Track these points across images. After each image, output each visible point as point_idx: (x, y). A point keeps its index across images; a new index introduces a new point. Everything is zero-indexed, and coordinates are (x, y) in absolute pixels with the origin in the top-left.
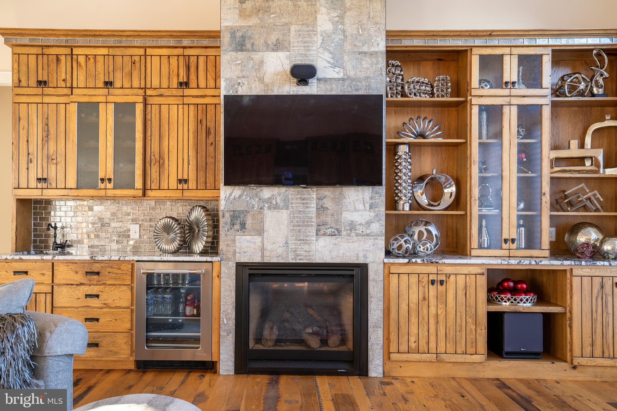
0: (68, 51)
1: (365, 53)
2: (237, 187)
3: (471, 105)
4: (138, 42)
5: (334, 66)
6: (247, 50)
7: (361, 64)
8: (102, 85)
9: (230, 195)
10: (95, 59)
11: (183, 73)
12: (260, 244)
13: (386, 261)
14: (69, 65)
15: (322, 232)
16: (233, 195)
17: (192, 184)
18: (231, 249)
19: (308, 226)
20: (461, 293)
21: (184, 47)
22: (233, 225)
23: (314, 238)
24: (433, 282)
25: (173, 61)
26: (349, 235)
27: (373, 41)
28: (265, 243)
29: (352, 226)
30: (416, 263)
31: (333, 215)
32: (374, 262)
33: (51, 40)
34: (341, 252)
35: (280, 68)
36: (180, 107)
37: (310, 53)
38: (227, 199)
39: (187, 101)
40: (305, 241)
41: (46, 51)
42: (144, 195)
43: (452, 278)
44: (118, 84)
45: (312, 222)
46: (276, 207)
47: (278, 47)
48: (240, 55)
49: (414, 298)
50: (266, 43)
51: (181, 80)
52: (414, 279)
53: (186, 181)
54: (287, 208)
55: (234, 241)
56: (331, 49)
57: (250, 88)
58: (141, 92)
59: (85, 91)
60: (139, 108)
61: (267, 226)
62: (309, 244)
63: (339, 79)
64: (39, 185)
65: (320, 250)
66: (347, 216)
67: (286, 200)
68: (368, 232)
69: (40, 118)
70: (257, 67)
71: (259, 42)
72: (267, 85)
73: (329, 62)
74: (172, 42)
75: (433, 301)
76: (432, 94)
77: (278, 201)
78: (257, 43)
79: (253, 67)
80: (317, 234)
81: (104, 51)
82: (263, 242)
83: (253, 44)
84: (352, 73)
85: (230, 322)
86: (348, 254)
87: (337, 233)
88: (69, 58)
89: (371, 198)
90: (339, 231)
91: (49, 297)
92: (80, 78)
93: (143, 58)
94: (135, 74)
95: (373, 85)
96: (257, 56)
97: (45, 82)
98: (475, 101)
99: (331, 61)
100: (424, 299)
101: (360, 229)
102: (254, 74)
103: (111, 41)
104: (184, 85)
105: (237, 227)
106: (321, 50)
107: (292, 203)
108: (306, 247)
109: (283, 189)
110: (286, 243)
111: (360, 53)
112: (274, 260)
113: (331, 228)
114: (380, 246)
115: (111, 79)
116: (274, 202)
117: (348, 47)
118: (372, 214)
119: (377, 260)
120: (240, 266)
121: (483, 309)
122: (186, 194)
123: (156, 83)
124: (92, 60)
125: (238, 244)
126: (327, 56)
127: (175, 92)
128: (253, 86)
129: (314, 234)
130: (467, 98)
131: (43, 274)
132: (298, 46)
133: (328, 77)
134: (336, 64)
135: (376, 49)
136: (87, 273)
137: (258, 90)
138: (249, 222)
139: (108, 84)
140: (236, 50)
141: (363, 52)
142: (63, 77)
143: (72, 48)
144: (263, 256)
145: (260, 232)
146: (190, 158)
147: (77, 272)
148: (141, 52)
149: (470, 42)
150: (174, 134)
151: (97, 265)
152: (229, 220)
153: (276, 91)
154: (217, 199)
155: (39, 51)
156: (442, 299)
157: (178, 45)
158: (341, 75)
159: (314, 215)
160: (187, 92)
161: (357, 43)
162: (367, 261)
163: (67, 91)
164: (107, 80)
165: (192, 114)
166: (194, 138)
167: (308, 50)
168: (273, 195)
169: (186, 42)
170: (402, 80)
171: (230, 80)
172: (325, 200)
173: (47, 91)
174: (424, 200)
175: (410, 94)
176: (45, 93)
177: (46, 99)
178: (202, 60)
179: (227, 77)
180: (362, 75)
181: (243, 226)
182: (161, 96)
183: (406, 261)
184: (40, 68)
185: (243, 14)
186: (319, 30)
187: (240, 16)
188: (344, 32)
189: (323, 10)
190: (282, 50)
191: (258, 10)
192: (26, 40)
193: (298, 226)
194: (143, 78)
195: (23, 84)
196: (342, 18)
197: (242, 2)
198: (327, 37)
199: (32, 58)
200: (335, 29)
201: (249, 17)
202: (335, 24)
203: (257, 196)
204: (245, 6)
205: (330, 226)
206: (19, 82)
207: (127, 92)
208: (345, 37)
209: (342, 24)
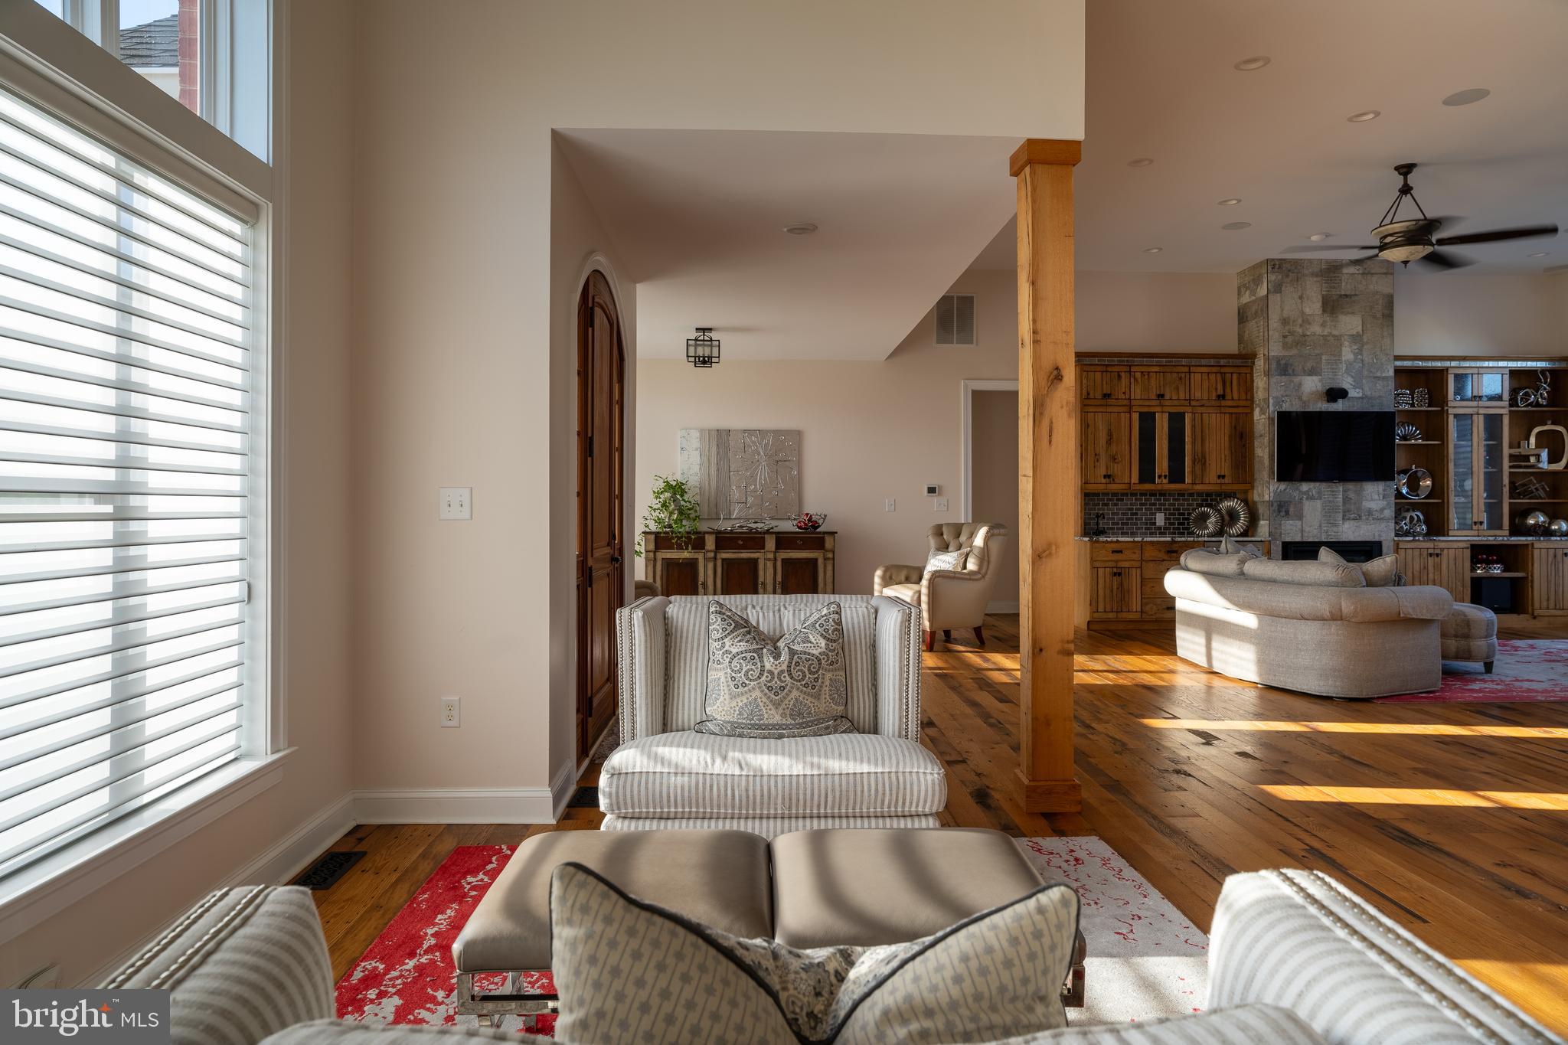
2: (1286, 483)
3: (1448, 414)
4: (1184, 362)
5: (1355, 387)
6: (1290, 375)
7: (1375, 386)
8: (1155, 397)
9: (1277, 488)
10: (1149, 375)
11: (1220, 387)
12: (1300, 527)
13: (1396, 539)
14: (1128, 380)
15: (1347, 517)
16: (1280, 489)
18: (1278, 531)
19: (1336, 512)
20: (1452, 562)
21: (1222, 366)
22: (1279, 512)
23: (1341, 522)
24: (1431, 555)
25: (1212, 377)
26: (1367, 519)
28: (1304, 526)
29: (1370, 512)
30: (1419, 540)
31: (1355, 504)
32: (1386, 539)
33: (1115, 360)
34: (1361, 532)
35: (1314, 389)
36: (1218, 415)
37: (1337, 377)
38: (1275, 492)
39: (1223, 410)
40: (1335, 525)
41: (1109, 369)
43: (1445, 551)
44: (1167, 396)
45: (1339, 509)
46: (1312, 498)
47: (1312, 372)
48: (1285, 378)
49: (1417, 567)
50: (1304, 368)
51: (1218, 393)
52: (1417, 553)
53: (1223, 477)
54: (1320, 499)
55: (1280, 525)
56: (1354, 374)
57: (1292, 405)
58: (1186, 403)
59: (1141, 402)
60: (1188, 417)
61: (1305, 512)
62: (1337, 527)
63: (1359, 398)
64: (1104, 481)
65: (1345, 531)
66: (1366, 504)
67: (1319, 492)
68: (1382, 516)
69: (1104, 424)
70: (1297, 388)
71: (1298, 368)
72: (1304, 402)
73: (1354, 384)
75: (1431, 569)
76: (1413, 405)
77: (1314, 493)
78: (1296, 368)
80: (1343, 519)
81: (1156, 369)
82: (1302, 526)
83: (1293, 370)
84: (1369, 393)
86: (1367, 534)
87: (1358, 518)
88: (1128, 375)
89: (1384, 490)
90: (1360, 516)
91: (1139, 571)
92: (1137, 391)
93: (1188, 374)
94: (1182, 388)
95: (1385, 403)
96: (1297, 380)
97: (1109, 394)
98: (1451, 411)
100: (1425, 568)
101: (1376, 515)
103: (1163, 361)
104: (1222, 397)
105: (1283, 514)
106: (1345, 375)
107: (1324, 495)
108: (1335, 529)
109: (1317, 484)
110: (1320, 526)
111: (1375, 377)
112: (1311, 540)
114: (1391, 527)
115: (1162, 392)
116: (1310, 494)
117: (1365, 373)
118: (1384, 503)
119: (1389, 538)
120: (1284, 543)
121: (1468, 575)
122: (1224, 487)
123: (1198, 395)
124: (1146, 376)
125: (1283, 528)
126: (1350, 380)
127: (1214, 403)
128: (1295, 404)
129: (1341, 519)
130: (1443, 408)
131: (1135, 553)
132: (1329, 372)
133: (1354, 397)
134: (1358, 385)
135: (1387, 375)
136: (1168, 552)
137: (1299, 407)
138: (1291, 510)
139: (1161, 396)
140: (1282, 375)
141: (1378, 377)
142: (1123, 390)
143: (1130, 366)
144: (1302, 536)
145: (1300, 517)
146: (1227, 458)
147: (1160, 551)
148: (1186, 369)
149: (1447, 364)
150: (1213, 437)
152: (1276, 509)
153: (1311, 408)
154: (1247, 491)
155: (1104, 369)
156: (1438, 567)
157: (1216, 364)
158: (1361, 395)
159: (1341, 504)
160: (1224, 403)
161: (1372, 370)
162: (1382, 539)
163: (1126, 402)
164: (1159, 392)
165: (1227, 421)
166: (1229, 441)
167: (1337, 375)
168: (1310, 489)
169: (1223, 362)
171: (1276, 397)
172: (1349, 492)
174: (1404, 491)
176: (1109, 403)
177: (1110, 409)
178: (1235, 376)
179: (1274, 396)
180: (1377, 395)
181: (1287, 513)
182: (1203, 406)
183: (1411, 538)
184: (1104, 383)
185: (1285, 346)
186: (1343, 359)
187: (1284, 348)
188: (1362, 361)
189: (1346, 343)
190: (1316, 375)
191: (1297, 343)
192: (1096, 361)
193: (1329, 513)
194: (1187, 390)
195: (1091, 396)
196: (1361, 350)
197: (1285, 337)
198: (1349, 364)
199: (1098, 375)
200: (1356, 359)
201: (1291, 348)
202: (1355, 354)
203: (1297, 489)
204: (1286, 340)
205: (1353, 512)
206: (1088, 394)
207: (1176, 403)
208: (1363, 365)
209: (1361, 354)
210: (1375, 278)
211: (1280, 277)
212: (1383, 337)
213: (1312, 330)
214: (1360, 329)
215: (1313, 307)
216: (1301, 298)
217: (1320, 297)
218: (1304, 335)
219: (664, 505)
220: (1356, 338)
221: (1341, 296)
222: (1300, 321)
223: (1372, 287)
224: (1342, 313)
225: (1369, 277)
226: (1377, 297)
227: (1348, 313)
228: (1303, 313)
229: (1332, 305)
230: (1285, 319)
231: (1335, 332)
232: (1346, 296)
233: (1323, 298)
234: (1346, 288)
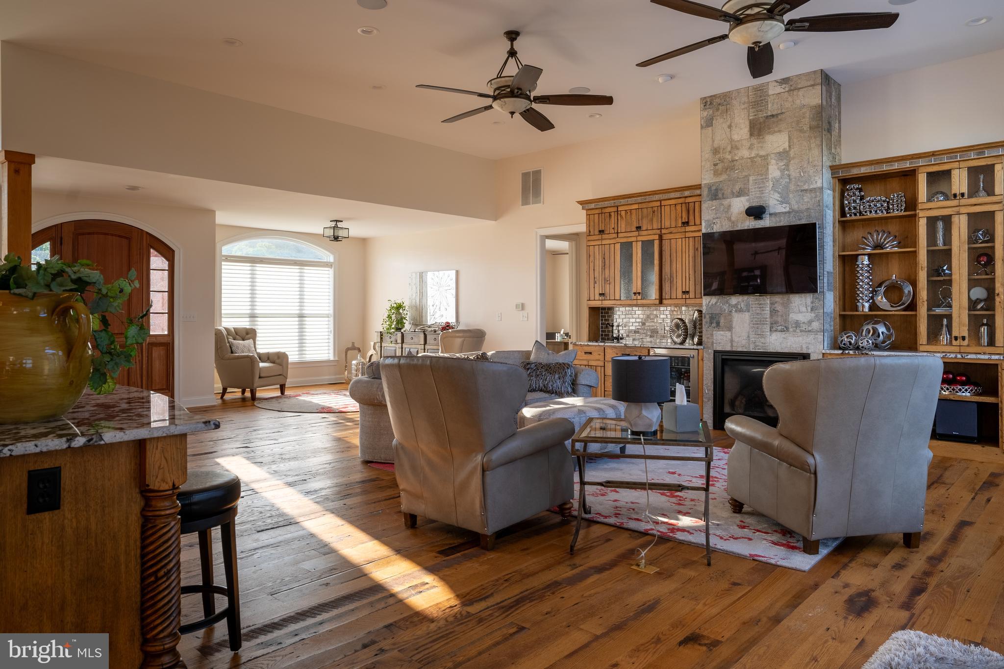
0: (615, 209)
1: (806, 190)
2: (714, 297)
3: (919, 217)
4: (657, 197)
5: (782, 203)
6: (719, 199)
7: (803, 199)
8: (635, 229)
9: (709, 302)
10: (631, 212)
11: (685, 215)
12: (730, 337)
14: (616, 218)
15: (774, 329)
16: (711, 302)
17: (692, 295)
18: (710, 341)
19: (764, 324)
21: (686, 197)
22: (712, 324)
23: (769, 334)
25: (679, 207)
26: (795, 331)
27: (812, 180)
28: (734, 337)
29: (797, 324)
31: (782, 316)
32: (815, 352)
33: (606, 204)
34: (789, 344)
35: (742, 209)
36: (684, 239)
37: (764, 195)
38: (707, 305)
39: (688, 235)
40: (762, 336)
41: (604, 211)
42: (661, 303)
44: (644, 228)
45: (766, 321)
46: (740, 311)
47: (740, 193)
48: (715, 203)
50: (732, 192)
51: (684, 221)
53: (688, 292)
54: (749, 312)
55: (712, 335)
56: (780, 190)
57: (722, 226)
58: (658, 232)
59: (625, 235)
60: (656, 243)
61: (734, 324)
62: (764, 338)
63: (786, 213)
64: (601, 298)
65: (773, 342)
66: (793, 317)
67: (748, 305)
68: (810, 328)
69: (600, 254)
70: (726, 210)
71: (728, 191)
72: (733, 222)
73: (778, 201)
74: (678, 195)
76: (889, 210)
77: (742, 306)
78: (726, 192)
79: (723, 210)
80: (771, 331)
81: (636, 206)
82: (732, 336)
83: (723, 194)
84: (796, 207)
85: (710, 392)
86: (794, 346)
87: (786, 329)
88: (616, 213)
89: (812, 303)
90: (788, 328)
92: (622, 226)
93: (659, 207)
94: (655, 220)
95: (813, 215)
96: (726, 202)
97: (603, 231)
98: (923, 214)
99: (779, 199)
101: (804, 327)
102: (725, 215)
103: (639, 199)
104: (686, 224)
105: (714, 325)
106: (772, 192)
107: (752, 308)
108: (762, 340)
109: (745, 297)
110: (748, 337)
111: (802, 191)
112: (740, 349)
113: (781, 325)
114: (819, 340)
115: (640, 225)
116: (739, 307)
117: (792, 187)
118: (813, 315)
119: (817, 351)
120: (715, 352)
122: (688, 301)
123: (667, 224)
124: (629, 213)
125: (715, 338)
126: (777, 196)
127: (680, 230)
128: (724, 224)
129: (769, 330)
130: (916, 212)
131: (599, 355)
132: (755, 191)
133: (777, 211)
134: (784, 200)
137: (727, 226)
138: (722, 321)
139: (639, 228)
140: (712, 200)
141: (804, 190)
142: (613, 227)
143: (617, 206)
144: (732, 346)
145: (730, 328)
146: (691, 276)
147: (617, 354)
148: (658, 204)
149: (917, 163)
150: (679, 259)
151: (629, 350)
152: (708, 320)
153: (740, 227)
154: (701, 305)
155: (600, 211)
157: (681, 196)
158: (787, 209)
159: (768, 316)
160: (688, 229)
161: (799, 184)
162: (809, 351)
163: (615, 235)
164: (638, 226)
165: (691, 244)
166: (693, 262)
167: (763, 193)
168: (738, 302)
169: (687, 193)
170: (861, 199)
171: (708, 221)
172: (776, 305)
173: (604, 236)
175: (866, 212)
176: (603, 238)
177: (604, 242)
179: (706, 219)
180: (804, 207)
181: (718, 324)
182: (671, 233)
183: (840, 352)
184: (600, 222)
185: (716, 173)
186: (770, 176)
187: (714, 175)
188: (789, 176)
189: (773, 162)
190: (743, 196)
191: (726, 169)
192: (592, 206)
193: (757, 324)
194: (660, 221)
195: (592, 233)
196: (787, 165)
197: (715, 165)
198: (776, 181)
199: (596, 216)
200: (783, 175)
201: (721, 174)
202: (782, 171)
203: (727, 302)
204: (717, 167)
205: (780, 324)
206: (590, 232)
207: (650, 232)
208: (790, 179)
209: (788, 170)
210: (801, 93)
211: (711, 112)
212: (810, 149)
213: (740, 155)
214: (786, 145)
215: (742, 132)
216: (730, 127)
217: (747, 123)
218: (733, 161)
219: (389, 317)
220: (783, 155)
221: (767, 117)
222: (729, 148)
223: (798, 102)
224: (769, 133)
225: (795, 93)
226: (804, 110)
227: (775, 132)
228: (731, 140)
229: (758, 129)
230: (716, 149)
231: (762, 153)
232: (773, 116)
233: (750, 122)
234: (772, 108)
